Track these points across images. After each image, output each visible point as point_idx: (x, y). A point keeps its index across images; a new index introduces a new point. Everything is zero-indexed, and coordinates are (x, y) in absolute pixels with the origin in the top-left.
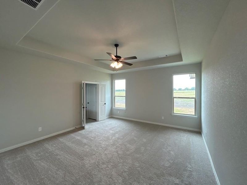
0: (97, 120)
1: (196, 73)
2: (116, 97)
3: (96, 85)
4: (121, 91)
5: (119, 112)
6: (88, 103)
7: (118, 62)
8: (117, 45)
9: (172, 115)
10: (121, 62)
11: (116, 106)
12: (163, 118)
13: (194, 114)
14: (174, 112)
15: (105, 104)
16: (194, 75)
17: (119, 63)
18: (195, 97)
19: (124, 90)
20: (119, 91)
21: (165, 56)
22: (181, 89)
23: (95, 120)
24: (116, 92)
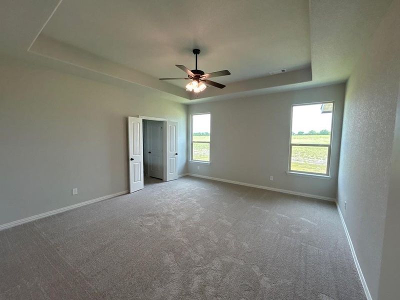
0: (165, 180)
1: (333, 102)
2: (194, 143)
3: (161, 122)
4: (203, 134)
5: (198, 167)
6: (150, 152)
7: (199, 82)
8: (196, 52)
9: (286, 174)
10: (204, 81)
11: (194, 158)
12: (272, 179)
13: (325, 173)
14: (291, 169)
15: (176, 154)
16: (330, 106)
17: (201, 83)
18: (329, 143)
19: (207, 133)
20: (199, 134)
21: (281, 72)
22: (303, 132)
23: (161, 180)
24: (194, 137)
